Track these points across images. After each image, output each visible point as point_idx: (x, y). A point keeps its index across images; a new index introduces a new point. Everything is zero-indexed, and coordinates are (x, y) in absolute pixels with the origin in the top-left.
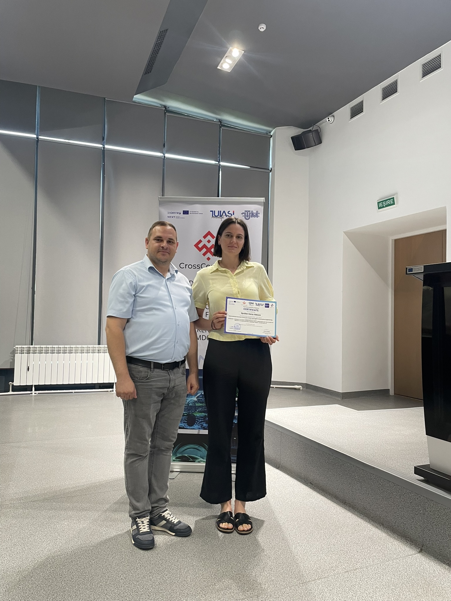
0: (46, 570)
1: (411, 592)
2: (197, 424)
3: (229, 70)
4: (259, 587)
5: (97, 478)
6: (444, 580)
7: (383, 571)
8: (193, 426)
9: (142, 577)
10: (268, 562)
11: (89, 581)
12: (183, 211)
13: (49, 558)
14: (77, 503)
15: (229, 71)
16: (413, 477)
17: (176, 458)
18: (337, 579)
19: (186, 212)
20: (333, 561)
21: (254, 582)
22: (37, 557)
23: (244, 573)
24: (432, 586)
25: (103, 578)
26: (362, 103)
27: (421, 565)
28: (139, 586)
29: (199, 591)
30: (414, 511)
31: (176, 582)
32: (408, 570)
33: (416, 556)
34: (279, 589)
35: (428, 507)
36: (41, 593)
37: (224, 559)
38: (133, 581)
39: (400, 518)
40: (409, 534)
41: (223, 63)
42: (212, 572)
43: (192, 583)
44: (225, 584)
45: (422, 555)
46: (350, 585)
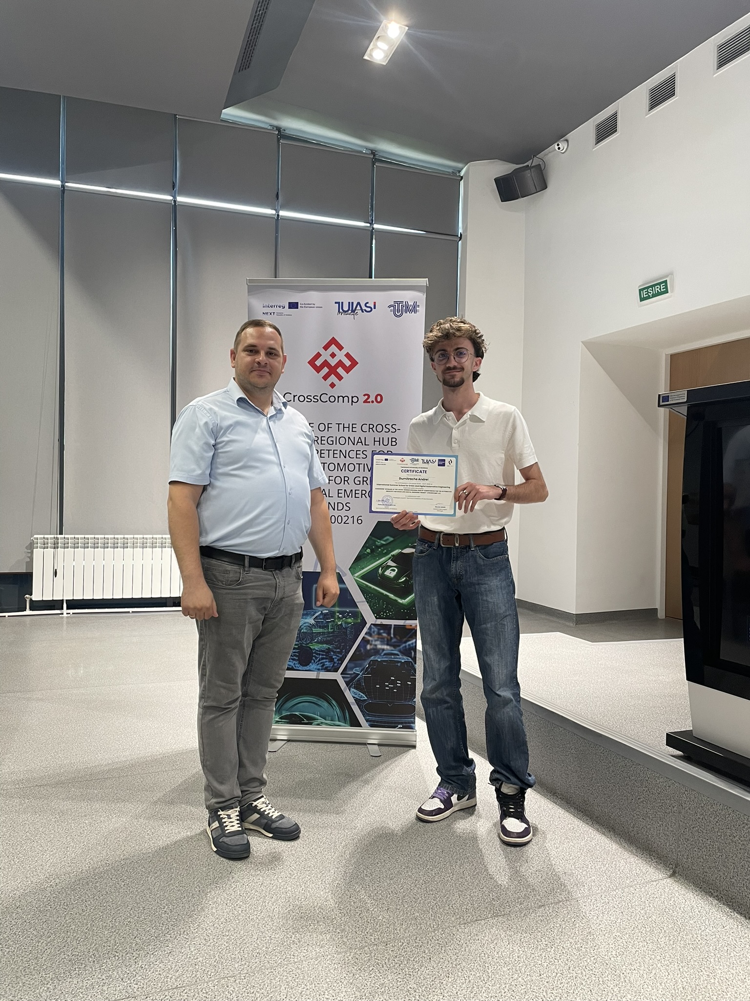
0: (43, 897)
1: (648, 942)
2: (314, 662)
3: (383, 62)
4: (391, 929)
5: (149, 749)
6: (707, 922)
7: (605, 907)
8: (308, 666)
9: (199, 909)
10: (412, 888)
11: (112, 914)
12: (289, 303)
13: (51, 877)
14: (111, 790)
15: (385, 64)
16: (664, 751)
17: (280, 718)
18: (524, 918)
19: (293, 306)
20: (522, 889)
21: (383, 920)
22: (32, 875)
23: (369, 905)
24: (686, 933)
25: (135, 910)
26: (615, 115)
27: (671, 897)
28: (191, 925)
29: (290, 934)
30: (663, 808)
31: (255, 919)
32: (647, 905)
33: (664, 882)
34: (424, 931)
35: (685, 801)
36: (29, 933)
37: (339, 882)
38: (183, 916)
39: (640, 819)
40: (655, 845)
41: (373, 49)
42: (317, 902)
43: (280, 920)
44: (335, 922)
45: (675, 881)
46: (545, 928)
